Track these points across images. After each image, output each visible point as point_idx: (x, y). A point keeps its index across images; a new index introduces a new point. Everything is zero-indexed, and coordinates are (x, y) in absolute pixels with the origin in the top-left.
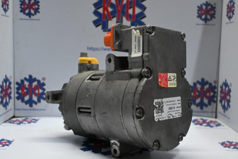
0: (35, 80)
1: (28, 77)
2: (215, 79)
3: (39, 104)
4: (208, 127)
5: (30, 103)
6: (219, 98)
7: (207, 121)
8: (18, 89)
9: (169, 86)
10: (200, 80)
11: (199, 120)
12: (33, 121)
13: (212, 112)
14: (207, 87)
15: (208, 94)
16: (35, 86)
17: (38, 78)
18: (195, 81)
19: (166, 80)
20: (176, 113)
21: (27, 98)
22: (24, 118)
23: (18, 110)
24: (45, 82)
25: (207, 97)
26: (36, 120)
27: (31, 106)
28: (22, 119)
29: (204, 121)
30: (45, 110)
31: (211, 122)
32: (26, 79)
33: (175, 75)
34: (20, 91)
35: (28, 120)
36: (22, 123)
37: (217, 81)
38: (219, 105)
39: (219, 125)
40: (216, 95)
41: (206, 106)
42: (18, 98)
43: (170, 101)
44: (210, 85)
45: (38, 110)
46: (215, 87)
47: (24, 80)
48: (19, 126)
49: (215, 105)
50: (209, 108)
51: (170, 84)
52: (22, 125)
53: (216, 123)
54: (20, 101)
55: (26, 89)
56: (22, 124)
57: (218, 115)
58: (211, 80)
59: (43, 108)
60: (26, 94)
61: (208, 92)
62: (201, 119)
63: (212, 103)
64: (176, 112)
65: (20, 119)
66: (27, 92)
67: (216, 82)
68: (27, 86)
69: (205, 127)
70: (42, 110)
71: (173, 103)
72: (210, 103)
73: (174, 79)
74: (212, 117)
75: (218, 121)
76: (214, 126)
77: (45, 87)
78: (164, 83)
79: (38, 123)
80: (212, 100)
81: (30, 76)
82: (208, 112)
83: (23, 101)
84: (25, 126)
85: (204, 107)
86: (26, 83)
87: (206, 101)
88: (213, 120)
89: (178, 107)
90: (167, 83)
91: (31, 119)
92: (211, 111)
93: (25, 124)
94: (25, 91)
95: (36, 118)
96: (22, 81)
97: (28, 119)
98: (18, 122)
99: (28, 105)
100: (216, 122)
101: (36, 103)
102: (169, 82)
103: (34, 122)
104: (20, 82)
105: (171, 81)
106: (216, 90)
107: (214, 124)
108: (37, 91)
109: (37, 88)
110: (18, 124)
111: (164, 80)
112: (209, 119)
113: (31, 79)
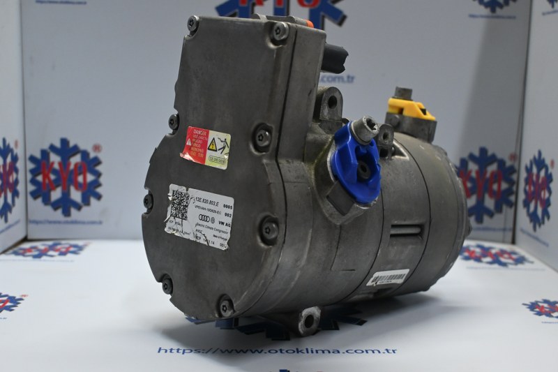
0: (76, 150)
1: (58, 144)
2: (512, 149)
3: (85, 209)
4: (496, 266)
5: (65, 205)
6: (522, 196)
7: (493, 251)
8: (34, 172)
9: (208, 163)
10: (477, 153)
11: (472, 249)
12: (72, 249)
13: (504, 230)
14: (492, 168)
15: (495, 187)
16: (76, 165)
17: (82, 147)
18: (465, 155)
19: (204, 146)
20: (214, 236)
21: (56, 194)
22: (50, 243)
23: (36, 222)
24: (101, 156)
25: (492, 194)
26: (80, 248)
27: (67, 213)
28: (43, 245)
29: (486, 252)
30: (100, 223)
31: (502, 252)
32: (52, 148)
33: (228, 137)
34: (40, 178)
35: (59, 247)
36: (46, 255)
37: (518, 153)
38: (522, 212)
39: (520, 260)
40: (514, 188)
41: (491, 215)
42: (35, 195)
43: (205, 201)
44: (501, 163)
45: (83, 223)
46: (512, 170)
47: (49, 150)
48: (37, 262)
49: (511, 211)
50: (498, 221)
51: (211, 159)
52: (45, 260)
53: (514, 256)
54: (40, 200)
55: (55, 172)
56: (44, 258)
57: (519, 235)
58: (503, 153)
59: (96, 219)
60: (53, 186)
61: (494, 182)
62: (479, 246)
63: (504, 207)
64: (217, 233)
65: (40, 245)
66: (55, 180)
67: (516, 157)
68: (56, 166)
69: (488, 266)
70: (93, 223)
71: (212, 207)
72: (499, 209)
73: (224, 148)
74: (503, 242)
75: (520, 250)
76: (511, 264)
77: (99, 168)
78: (197, 153)
79: (83, 253)
80: (505, 200)
81: (64, 142)
82: (494, 230)
83: (47, 201)
84: (53, 263)
85: (486, 218)
86: (55, 159)
87: (489, 203)
88: (507, 247)
89: (223, 223)
90: (205, 154)
91: (67, 246)
92: (502, 226)
93: (52, 256)
94: (52, 177)
95: (80, 243)
96: (45, 154)
97: (60, 244)
98: (36, 253)
99: (60, 211)
100: (515, 253)
101: (79, 208)
102: (209, 153)
103: (74, 252)
104: (38, 155)
105: (216, 151)
106: (514, 177)
107: (510, 258)
108: (80, 179)
109: (81, 169)
110: (35, 257)
111: (199, 146)
112: (497, 247)
113: (66, 150)
